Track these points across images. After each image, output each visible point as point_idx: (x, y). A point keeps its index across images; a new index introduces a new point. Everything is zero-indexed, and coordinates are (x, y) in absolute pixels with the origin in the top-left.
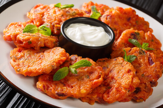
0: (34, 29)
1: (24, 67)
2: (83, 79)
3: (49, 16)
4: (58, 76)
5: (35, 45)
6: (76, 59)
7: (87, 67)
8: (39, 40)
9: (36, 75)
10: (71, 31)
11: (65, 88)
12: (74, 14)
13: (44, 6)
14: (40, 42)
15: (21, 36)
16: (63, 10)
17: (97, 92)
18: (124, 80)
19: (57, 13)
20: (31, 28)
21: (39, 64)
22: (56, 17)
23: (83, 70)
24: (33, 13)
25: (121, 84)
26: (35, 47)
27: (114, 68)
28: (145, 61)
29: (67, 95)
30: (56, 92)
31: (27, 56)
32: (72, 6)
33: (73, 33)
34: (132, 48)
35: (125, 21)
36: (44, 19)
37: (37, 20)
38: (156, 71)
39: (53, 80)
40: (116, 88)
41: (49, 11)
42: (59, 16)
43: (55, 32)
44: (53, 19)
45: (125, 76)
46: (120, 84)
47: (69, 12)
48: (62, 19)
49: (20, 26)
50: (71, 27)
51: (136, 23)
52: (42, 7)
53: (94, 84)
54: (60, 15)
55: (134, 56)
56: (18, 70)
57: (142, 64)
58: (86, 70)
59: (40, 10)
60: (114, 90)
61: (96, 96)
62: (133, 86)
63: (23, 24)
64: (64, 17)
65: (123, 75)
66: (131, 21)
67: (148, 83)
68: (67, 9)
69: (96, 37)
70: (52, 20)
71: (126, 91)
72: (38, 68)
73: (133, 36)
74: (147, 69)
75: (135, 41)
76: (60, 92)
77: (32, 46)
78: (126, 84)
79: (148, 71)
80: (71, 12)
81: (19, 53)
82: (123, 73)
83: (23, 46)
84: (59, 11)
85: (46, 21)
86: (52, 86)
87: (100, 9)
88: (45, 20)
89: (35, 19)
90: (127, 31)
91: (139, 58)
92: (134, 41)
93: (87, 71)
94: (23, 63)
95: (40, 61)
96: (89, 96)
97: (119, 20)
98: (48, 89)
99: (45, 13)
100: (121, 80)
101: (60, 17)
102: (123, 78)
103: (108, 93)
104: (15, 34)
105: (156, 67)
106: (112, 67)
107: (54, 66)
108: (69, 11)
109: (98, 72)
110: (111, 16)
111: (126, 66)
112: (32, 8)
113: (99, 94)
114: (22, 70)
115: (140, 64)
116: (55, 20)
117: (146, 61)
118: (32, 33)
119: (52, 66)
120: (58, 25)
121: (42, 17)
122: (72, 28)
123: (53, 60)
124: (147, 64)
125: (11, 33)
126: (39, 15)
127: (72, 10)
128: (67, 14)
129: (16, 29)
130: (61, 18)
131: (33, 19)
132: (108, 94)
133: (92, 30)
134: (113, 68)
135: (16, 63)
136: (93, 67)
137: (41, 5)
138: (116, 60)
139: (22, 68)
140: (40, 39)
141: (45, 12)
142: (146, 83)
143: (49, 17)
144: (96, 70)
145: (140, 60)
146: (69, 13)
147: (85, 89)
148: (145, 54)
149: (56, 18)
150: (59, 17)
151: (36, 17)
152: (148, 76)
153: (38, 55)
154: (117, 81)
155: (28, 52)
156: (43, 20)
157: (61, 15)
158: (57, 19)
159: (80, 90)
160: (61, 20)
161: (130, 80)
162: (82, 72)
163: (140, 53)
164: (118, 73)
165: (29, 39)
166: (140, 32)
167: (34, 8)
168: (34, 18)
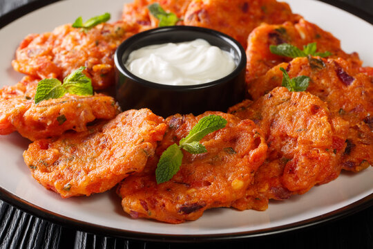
0: (58, 87)
1: (78, 175)
2: (223, 160)
3: (68, 52)
4: (165, 169)
5: (73, 122)
6: (182, 122)
7: (218, 131)
8: (78, 108)
9: (113, 184)
10: (143, 66)
11: (193, 190)
12: (120, 32)
13: (42, 36)
14: (83, 113)
15: (36, 112)
16: (92, 30)
17: (265, 179)
18: (312, 131)
19: (80, 42)
20: (50, 87)
21: (109, 159)
22: (86, 49)
23: (211, 140)
24: (27, 58)
25: (312, 143)
26: (74, 127)
27: (277, 115)
28: (331, 81)
29: (205, 205)
30: (178, 206)
31: (67, 152)
32: (108, 18)
33: (150, 69)
34: (291, 63)
35: (240, 14)
36: (60, 62)
37: (47, 70)
38: (366, 93)
39: (158, 183)
40: (305, 155)
41: (60, 44)
42: (90, 46)
43: (100, 83)
44: (82, 55)
45: (312, 123)
46: (308, 143)
47: (107, 31)
48: (101, 50)
49: (13, 93)
50: (134, 59)
51: (262, 11)
52: (38, 40)
53: (254, 161)
54: (90, 43)
55: (304, 77)
56: (66, 186)
57: (329, 89)
58: (218, 138)
59: (38, 47)
60: (302, 159)
61: (267, 187)
62: (339, 137)
63: (19, 88)
64: (103, 45)
65: (306, 121)
66: (252, 10)
67: (360, 124)
68: (100, 27)
69: (203, 61)
70: (81, 58)
71: (328, 153)
72: (112, 167)
73: (275, 39)
74: (344, 96)
75: (287, 48)
76: (186, 203)
77: (68, 127)
78: (322, 139)
79: (348, 100)
80: (113, 30)
81: (47, 152)
82: (303, 116)
83: (47, 133)
84: (84, 37)
85: (69, 66)
86: (161, 198)
87: (168, 8)
88: (64, 65)
89: (40, 69)
90: (258, 32)
91: (315, 78)
92: (283, 47)
93: (224, 140)
94: (69, 169)
95: (107, 152)
96: (252, 192)
97: (226, 15)
98: (154, 208)
99: (54, 50)
100: (308, 134)
101: (94, 47)
102: (310, 127)
103: (292, 171)
104: (18, 112)
105: (361, 84)
106: (271, 115)
107: (149, 149)
108: (106, 29)
109: (248, 133)
110: (206, 12)
111: (302, 100)
112: (17, 49)
113: (271, 181)
114: (77, 184)
115: (322, 91)
116: (87, 57)
117: (334, 79)
118: (56, 97)
119: (144, 151)
120: (99, 65)
121: (52, 60)
122: (139, 61)
123: (140, 138)
124: (340, 85)
125: (7, 112)
126: (45, 57)
127: (112, 26)
128: (106, 38)
129: (10, 102)
130: (98, 49)
131: (35, 70)
132: (293, 173)
133: (185, 50)
134: (274, 115)
135: (53, 174)
136: (231, 126)
137: (36, 37)
138: (271, 96)
139: (73, 180)
140: (79, 105)
141: (53, 48)
142: (357, 126)
143: (68, 54)
144: (241, 130)
145: (319, 83)
146: (107, 34)
147: (239, 179)
148: (326, 66)
149: (86, 52)
150: (93, 49)
151: (41, 65)
152: (354, 110)
153: (93, 140)
154: (299, 140)
155: (64, 142)
156: (58, 66)
157: (93, 44)
158: (89, 53)
159: (229, 185)
160: (100, 53)
161: (328, 126)
162: (212, 146)
163: (313, 67)
164: (291, 120)
165: (57, 113)
166: (284, 25)
167: (19, 48)
168: (36, 66)
